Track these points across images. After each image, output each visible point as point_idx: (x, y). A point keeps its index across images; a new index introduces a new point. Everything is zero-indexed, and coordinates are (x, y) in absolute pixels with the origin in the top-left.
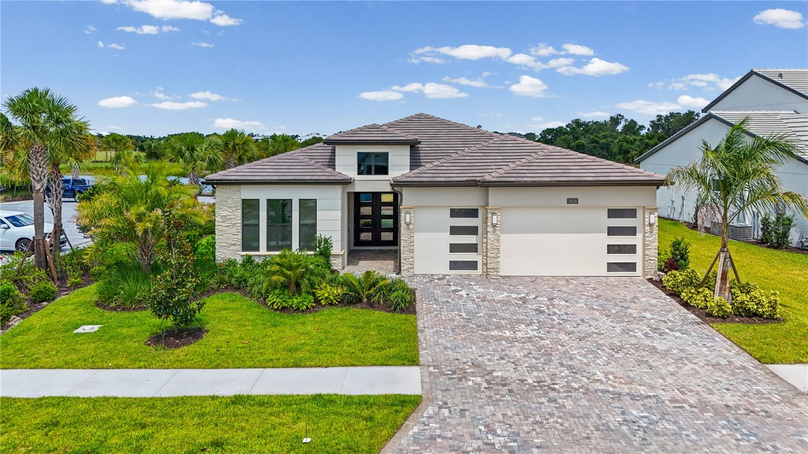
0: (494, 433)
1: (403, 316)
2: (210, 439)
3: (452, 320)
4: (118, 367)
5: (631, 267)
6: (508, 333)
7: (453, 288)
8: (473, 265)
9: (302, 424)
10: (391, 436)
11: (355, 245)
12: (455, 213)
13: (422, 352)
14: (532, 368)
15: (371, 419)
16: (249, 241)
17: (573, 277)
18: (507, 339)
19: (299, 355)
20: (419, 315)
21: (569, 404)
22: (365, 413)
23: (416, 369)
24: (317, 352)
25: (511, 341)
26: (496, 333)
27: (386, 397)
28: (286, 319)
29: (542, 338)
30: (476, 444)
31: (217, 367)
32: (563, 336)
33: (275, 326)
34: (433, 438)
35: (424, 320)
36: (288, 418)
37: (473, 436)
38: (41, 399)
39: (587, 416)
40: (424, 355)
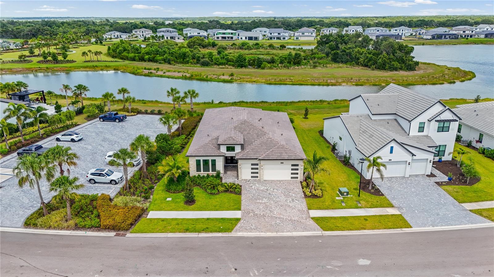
0: (252, 226)
1: (238, 196)
2: (206, 227)
3: (249, 197)
4: (181, 211)
5: (297, 178)
6: (261, 201)
7: (251, 185)
8: (257, 177)
9: (220, 224)
10: (235, 227)
11: (226, 164)
12: (252, 165)
13: (242, 207)
14: (263, 211)
15: (232, 223)
16: (198, 169)
17: (282, 181)
18: (260, 203)
19: (217, 208)
20: (242, 195)
21: (267, 220)
22: (231, 222)
23: (240, 212)
24: (220, 207)
25: (261, 203)
26: (258, 201)
27: (235, 218)
28: (212, 197)
29: (267, 203)
30: (249, 228)
31: (201, 211)
32: (272, 202)
33: (210, 199)
34: (242, 227)
35: (243, 197)
36: (217, 223)
37: (249, 226)
38: (172, 219)
39: (269, 222)
40: (242, 208)
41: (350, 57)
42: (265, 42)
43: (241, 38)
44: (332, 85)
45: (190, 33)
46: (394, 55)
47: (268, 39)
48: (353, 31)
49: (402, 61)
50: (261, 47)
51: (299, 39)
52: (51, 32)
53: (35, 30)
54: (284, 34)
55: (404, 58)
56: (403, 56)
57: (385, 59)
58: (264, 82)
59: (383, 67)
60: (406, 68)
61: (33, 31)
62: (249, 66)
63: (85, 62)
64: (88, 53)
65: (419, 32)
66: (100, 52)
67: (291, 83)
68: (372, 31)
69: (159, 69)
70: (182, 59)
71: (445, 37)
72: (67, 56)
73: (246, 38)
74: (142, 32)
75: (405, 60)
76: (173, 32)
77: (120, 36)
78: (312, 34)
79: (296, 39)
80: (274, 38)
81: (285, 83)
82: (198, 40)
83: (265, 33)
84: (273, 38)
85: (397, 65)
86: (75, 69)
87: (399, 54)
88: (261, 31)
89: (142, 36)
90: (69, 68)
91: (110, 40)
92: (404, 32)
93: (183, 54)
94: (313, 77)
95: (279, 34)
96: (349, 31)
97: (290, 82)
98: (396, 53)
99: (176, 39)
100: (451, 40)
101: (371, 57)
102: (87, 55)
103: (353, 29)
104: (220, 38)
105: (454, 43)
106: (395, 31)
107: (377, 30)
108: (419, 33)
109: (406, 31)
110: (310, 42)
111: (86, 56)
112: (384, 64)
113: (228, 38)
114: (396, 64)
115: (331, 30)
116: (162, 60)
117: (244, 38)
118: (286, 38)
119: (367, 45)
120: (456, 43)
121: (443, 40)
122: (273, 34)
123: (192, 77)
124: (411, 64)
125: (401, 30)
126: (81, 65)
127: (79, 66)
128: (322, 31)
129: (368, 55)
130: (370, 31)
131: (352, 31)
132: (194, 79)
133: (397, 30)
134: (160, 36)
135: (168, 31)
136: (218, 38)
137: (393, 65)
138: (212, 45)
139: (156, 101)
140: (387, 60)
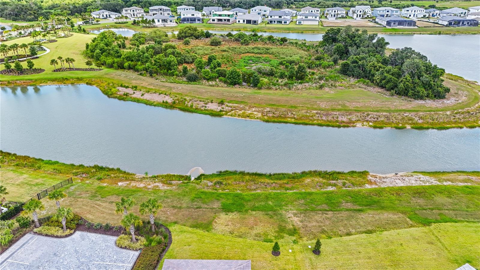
41: (362, 70)
42: (264, 27)
43: (239, 21)
44: (344, 127)
45: (184, 15)
46: (419, 78)
47: (268, 23)
48: (361, 11)
49: (429, 86)
50: (259, 38)
51: (302, 23)
52: (35, 12)
53: (17, 10)
54: (286, 17)
55: (432, 82)
56: (431, 81)
57: (408, 83)
58: (260, 119)
59: (404, 93)
60: (433, 96)
61: (16, 10)
62: (244, 83)
63: (54, 71)
64: (59, 61)
65: (432, 12)
66: (72, 59)
67: (293, 120)
68: (381, 12)
69: (138, 88)
70: (166, 70)
71: (463, 23)
72: (33, 65)
73: (244, 21)
74: (133, 11)
75: (433, 85)
76: (166, 11)
77: (109, 16)
78: (316, 18)
79: (299, 23)
80: (275, 22)
81: (285, 120)
82: (190, 29)
83: (265, 13)
84: (273, 22)
85: (423, 93)
86: (41, 83)
87: (426, 77)
88: (260, 10)
89: (132, 15)
90: (34, 82)
91: (97, 23)
92: (416, 13)
93: (168, 63)
94: (320, 110)
95: (280, 17)
96: (356, 11)
97: (292, 118)
98: (422, 76)
99: (168, 21)
100: (469, 27)
101: (391, 79)
102: (57, 63)
103: (361, 10)
104: (216, 20)
105: (473, 32)
106: (406, 12)
107: (387, 10)
108: (433, 14)
109: (419, 12)
110: (314, 28)
111: (55, 64)
112: (406, 90)
113: (225, 20)
114: (422, 91)
115: (336, 11)
116: (144, 70)
117: (241, 21)
118: (288, 22)
119: (383, 49)
120: (476, 32)
121: (461, 28)
122: (273, 17)
123: (174, 105)
124: (440, 92)
125: (413, 11)
126: (49, 76)
127: (45, 79)
128: (326, 11)
129: (386, 74)
130: (379, 11)
131: (359, 11)
132: (176, 108)
133: (408, 11)
134: (150, 20)
135: (161, 10)
136: (214, 20)
137: (418, 92)
138: (206, 35)
139: (118, 169)
140: (410, 85)
